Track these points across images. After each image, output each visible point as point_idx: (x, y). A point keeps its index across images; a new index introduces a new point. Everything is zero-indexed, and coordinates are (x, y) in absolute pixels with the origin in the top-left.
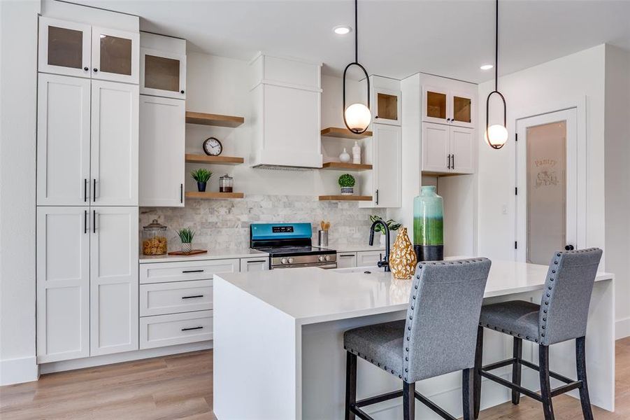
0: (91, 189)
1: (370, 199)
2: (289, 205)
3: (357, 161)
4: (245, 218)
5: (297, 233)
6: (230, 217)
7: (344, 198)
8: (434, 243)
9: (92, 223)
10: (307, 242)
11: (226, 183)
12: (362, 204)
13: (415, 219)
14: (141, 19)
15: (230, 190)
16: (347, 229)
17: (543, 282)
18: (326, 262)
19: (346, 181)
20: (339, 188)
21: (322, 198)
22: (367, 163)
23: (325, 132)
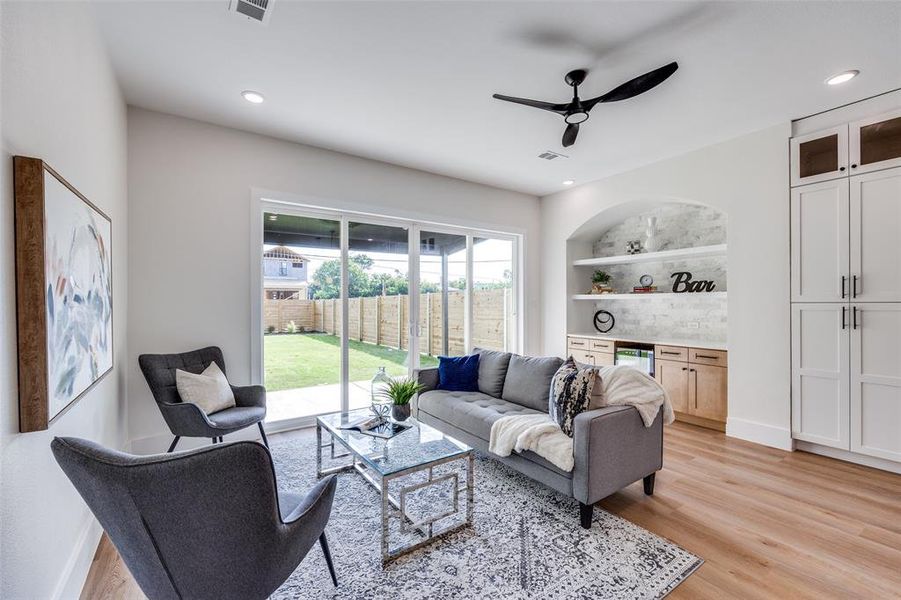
0: (851, 286)
9: (851, 319)
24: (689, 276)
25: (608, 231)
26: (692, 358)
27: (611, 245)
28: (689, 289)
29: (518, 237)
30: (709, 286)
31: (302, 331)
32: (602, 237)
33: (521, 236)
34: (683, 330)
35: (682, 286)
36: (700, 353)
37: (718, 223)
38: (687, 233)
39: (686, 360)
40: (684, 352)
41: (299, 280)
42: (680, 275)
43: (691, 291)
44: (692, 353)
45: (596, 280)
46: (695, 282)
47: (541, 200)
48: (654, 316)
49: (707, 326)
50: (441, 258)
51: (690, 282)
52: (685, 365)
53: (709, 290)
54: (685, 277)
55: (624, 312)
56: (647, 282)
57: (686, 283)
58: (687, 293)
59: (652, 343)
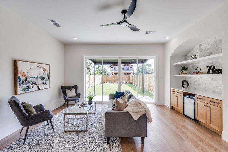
24: (214, 67)
25: (189, 51)
26: (209, 102)
29: (155, 57)
31: (126, 83)
32: (187, 54)
33: (156, 57)
34: (217, 90)
35: (211, 72)
36: (212, 100)
38: (218, 48)
39: (206, 102)
40: (206, 98)
41: (131, 71)
42: (210, 67)
43: (215, 73)
44: (209, 100)
45: (182, 70)
46: (216, 70)
47: (164, 45)
48: (206, 83)
50: (142, 64)
51: (214, 69)
52: (206, 104)
54: (212, 68)
55: (195, 81)
56: (198, 70)
58: (213, 74)
59: (195, 94)
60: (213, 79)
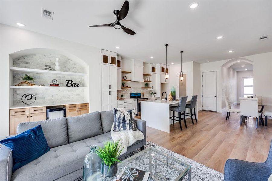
0: (110, 87)
1: (151, 88)
2: (137, 89)
3: (148, 81)
4: (129, 92)
5: (138, 95)
6: (127, 92)
7: (146, 88)
8: (174, 95)
9: (110, 93)
10: (140, 97)
11: (127, 85)
12: (149, 89)
13: (171, 92)
14: (117, 53)
15: (128, 86)
16: (146, 94)
17: (191, 100)
18: (146, 100)
19: (147, 85)
20: (145, 86)
21: (142, 88)
22: (150, 81)
23: (144, 75)
24: (72, 81)
27: (27, 63)
28: (72, 85)
30: (78, 85)
34: (64, 99)
35: (69, 85)
36: (70, 106)
37: (75, 66)
39: (78, 108)
40: (77, 106)
42: (69, 81)
43: (72, 86)
48: (52, 95)
49: (72, 97)
53: (78, 86)
56: (55, 82)
57: (71, 84)
60: (60, 91)
